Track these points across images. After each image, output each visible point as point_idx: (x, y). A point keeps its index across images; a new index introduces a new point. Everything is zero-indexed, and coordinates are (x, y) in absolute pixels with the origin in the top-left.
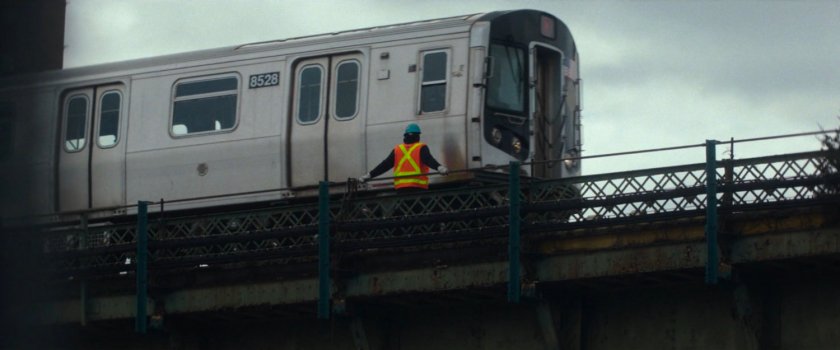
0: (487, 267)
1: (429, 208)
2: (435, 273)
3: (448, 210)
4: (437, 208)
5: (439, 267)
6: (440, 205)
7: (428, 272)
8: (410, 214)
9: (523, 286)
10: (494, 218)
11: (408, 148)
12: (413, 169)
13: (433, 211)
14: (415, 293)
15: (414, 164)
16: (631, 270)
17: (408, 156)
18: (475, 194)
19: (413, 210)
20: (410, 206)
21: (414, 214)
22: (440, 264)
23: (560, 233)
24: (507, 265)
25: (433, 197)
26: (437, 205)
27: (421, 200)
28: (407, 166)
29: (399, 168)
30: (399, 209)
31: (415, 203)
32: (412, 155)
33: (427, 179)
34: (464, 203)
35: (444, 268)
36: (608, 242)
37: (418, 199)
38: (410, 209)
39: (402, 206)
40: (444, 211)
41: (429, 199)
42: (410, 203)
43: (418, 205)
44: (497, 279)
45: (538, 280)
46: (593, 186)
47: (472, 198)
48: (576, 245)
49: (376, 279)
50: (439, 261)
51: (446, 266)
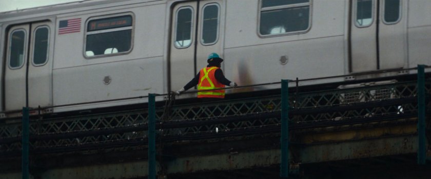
0: (265, 153)
1: (225, 112)
2: (230, 157)
3: (239, 113)
4: (231, 113)
5: (232, 153)
6: (233, 110)
7: (224, 157)
8: (212, 116)
9: (291, 166)
10: (270, 119)
11: (207, 70)
12: (209, 85)
13: (227, 114)
16: (366, 154)
17: (206, 76)
18: (257, 102)
19: (214, 113)
20: (212, 111)
21: (215, 117)
23: (316, 129)
24: (279, 152)
25: (228, 105)
26: (231, 110)
27: (220, 107)
28: (206, 83)
30: (204, 113)
31: (216, 108)
33: (224, 92)
34: (249, 109)
35: (235, 154)
36: (349, 136)
37: (217, 106)
38: (212, 113)
39: (206, 110)
40: (236, 114)
41: (225, 106)
42: (212, 109)
43: (217, 110)
44: (272, 161)
45: (301, 162)
47: (255, 105)
48: (328, 138)
49: (188, 161)
50: (232, 149)
51: (237, 152)
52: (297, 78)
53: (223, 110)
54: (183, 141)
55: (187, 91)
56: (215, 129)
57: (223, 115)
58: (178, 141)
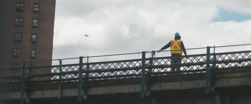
0: (198, 82)
2: (181, 84)
5: (182, 81)
7: (178, 83)
8: (173, 63)
9: (210, 88)
11: (176, 41)
14: (173, 90)
15: (178, 46)
16: (246, 84)
17: (176, 43)
22: (182, 80)
24: (205, 81)
28: (176, 47)
29: (172, 47)
32: (178, 43)
35: (183, 82)
44: (201, 86)
45: (215, 86)
46: (234, 56)
48: (229, 75)
49: (160, 85)
50: (182, 79)
51: (184, 81)
52: (214, 46)
53: (178, 60)
54: (159, 75)
55: (162, 51)
56: (175, 70)
57: (178, 63)
58: (156, 75)
